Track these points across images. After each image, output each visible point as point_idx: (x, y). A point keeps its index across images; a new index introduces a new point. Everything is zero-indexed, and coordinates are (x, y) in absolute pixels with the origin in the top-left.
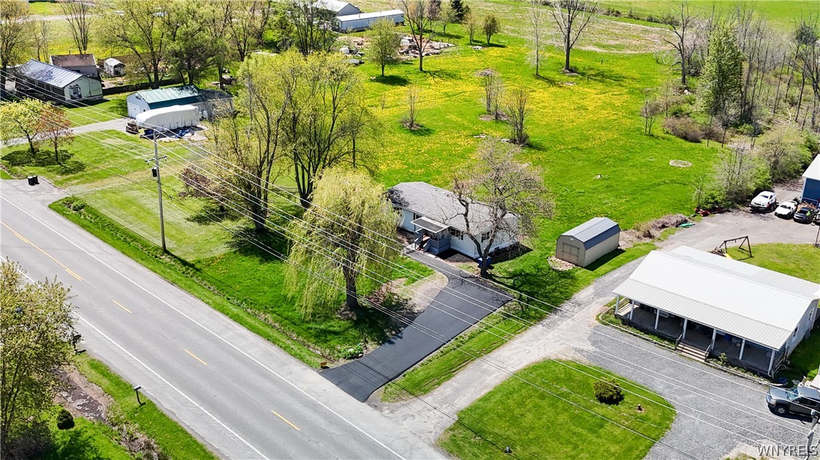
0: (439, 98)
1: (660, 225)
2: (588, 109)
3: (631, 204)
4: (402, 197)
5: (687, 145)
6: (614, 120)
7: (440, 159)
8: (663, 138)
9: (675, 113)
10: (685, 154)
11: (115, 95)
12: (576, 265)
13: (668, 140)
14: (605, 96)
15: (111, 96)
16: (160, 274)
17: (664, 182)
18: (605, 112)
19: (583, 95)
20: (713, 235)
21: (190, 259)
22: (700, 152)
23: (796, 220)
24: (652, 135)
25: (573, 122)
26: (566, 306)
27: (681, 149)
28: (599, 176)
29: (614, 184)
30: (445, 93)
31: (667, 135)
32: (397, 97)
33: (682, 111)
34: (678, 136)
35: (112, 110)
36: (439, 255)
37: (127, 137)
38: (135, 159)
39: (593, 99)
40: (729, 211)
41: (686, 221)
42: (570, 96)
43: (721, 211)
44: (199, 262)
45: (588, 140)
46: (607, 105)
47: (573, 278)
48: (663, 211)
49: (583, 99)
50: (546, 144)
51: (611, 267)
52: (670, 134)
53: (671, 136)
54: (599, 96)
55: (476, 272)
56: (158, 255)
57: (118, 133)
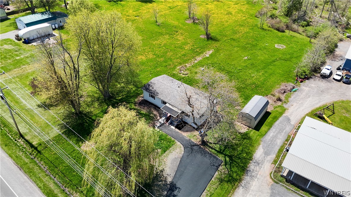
0: (167, 10)
1: (283, 91)
2: (232, 14)
3: (265, 76)
4: (155, 89)
5: (280, 34)
6: (245, 20)
7: (171, 50)
8: (269, 31)
9: (271, 16)
10: (281, 40)
11: (14, 15)
12: (249, 127)
13: (271, 31)
14: (238, 6)
15: (12, 16)
16: (14, 160)
17: (276, 59)
18: (240, 15)
19: (229, 5)
20: (309, 97)
21: (35, 143)
22: (287, 38)
23: (344, 82)
24: (263, 29)
25: (227, 22)
26: (252, 166)
27: (277, 37)
28: (246, 58)
29: (254, 62)
30: (170, 7)
31: (270, 28)
32: (148, 10)
33: (274, 15)
34: (275, 29)
35: (10, 25)
36: (177, 127)
37: (15, 43)
38: (16, 60)
39: (233, 8)
40: (311, 78)
41: (294, 88)
42: (223, 6)
43: (308, 79)
44: (40, 145)
45: (236, 33)
46: (240, 11)
47: (249, 138)
48: (281, 80)
49: (229, 8)
50: (219, 37)
51: (267, 128)
52: (271, 28)
53: (271, 29)
54: (235, 6)
55: (198, 140)
56: (17, 139)
57: (11, 41)
